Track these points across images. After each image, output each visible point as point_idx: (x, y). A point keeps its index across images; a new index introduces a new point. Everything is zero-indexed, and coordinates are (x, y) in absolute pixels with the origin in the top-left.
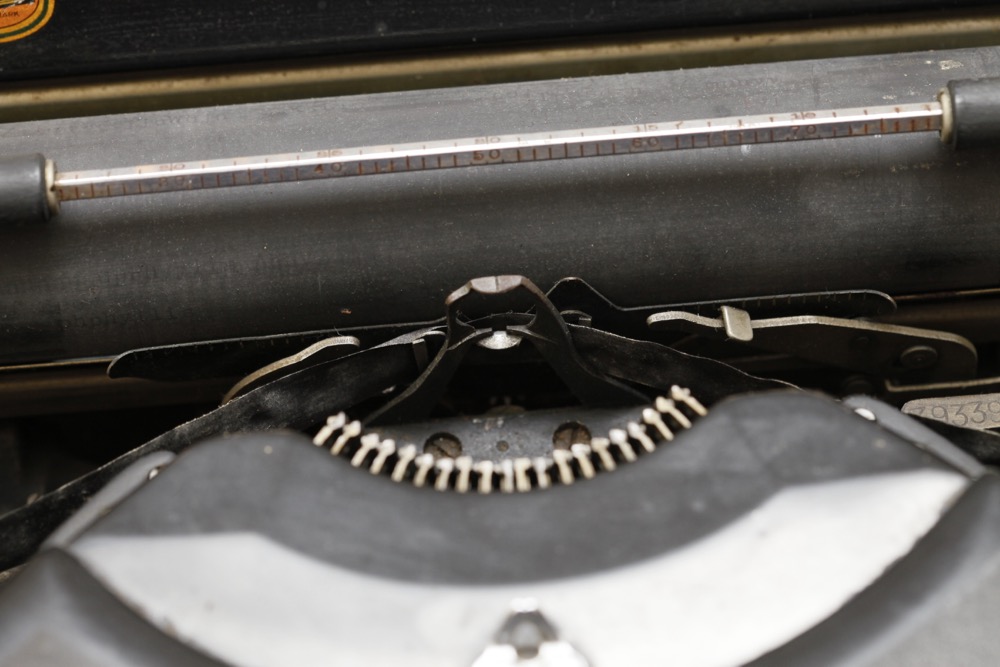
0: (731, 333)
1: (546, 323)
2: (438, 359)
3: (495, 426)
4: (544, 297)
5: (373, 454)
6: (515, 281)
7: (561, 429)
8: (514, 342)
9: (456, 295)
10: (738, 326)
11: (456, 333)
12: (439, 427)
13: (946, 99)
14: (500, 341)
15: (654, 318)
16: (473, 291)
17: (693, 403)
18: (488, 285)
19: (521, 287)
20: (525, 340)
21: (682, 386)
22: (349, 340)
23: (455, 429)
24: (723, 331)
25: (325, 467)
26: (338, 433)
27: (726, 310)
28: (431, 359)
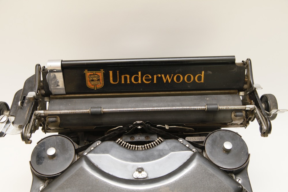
0: (166, 128)
1: (145, 126)
2: (132, 129)
3: (138, 136)
4: (145, 123)
5: (123, 144)
6: (141, 122)
7: (146, 136)
8: (141, 127)
9: (135, 123)
10: (167, 127)
11: (135, 126)
12: (132, 136)
13: (206, 106)
14: (139, 127)
15: (157, 126)
16: (136, 123)
17: (161, 139)
18: (138, 122)
19: (142, 123)
20: (142, 127)
21: (160, 137)
22: (122, 126)
23: (133, 136)
24: (165, 128)
25: (117, 146)
26: (119, 141)
27: (166, 125)
28: (131, 129)
